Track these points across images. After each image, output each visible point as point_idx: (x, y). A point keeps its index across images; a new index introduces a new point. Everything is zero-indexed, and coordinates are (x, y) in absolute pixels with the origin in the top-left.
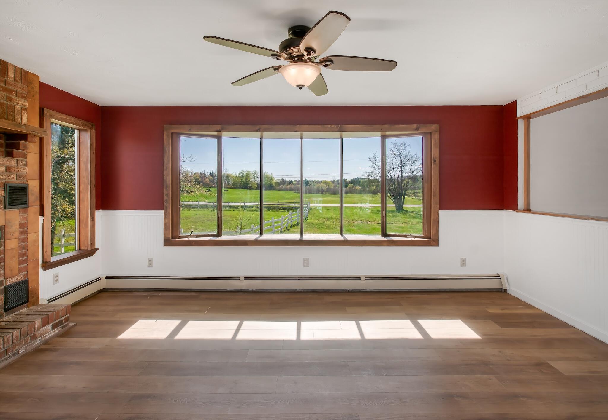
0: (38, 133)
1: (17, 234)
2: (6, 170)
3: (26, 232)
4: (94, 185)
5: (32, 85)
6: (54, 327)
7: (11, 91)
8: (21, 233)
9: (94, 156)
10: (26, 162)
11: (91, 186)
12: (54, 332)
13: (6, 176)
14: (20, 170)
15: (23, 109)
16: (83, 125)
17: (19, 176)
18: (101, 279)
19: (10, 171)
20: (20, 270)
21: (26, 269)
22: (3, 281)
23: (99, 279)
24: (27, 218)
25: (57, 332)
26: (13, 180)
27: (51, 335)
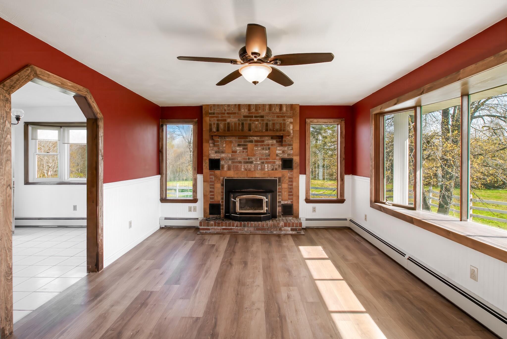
0: (285, 134)
1: (287, 182)
2: (282, 153)
3: (292, 181)
4: (344, 158)
5: (295, 110)
6: (292, 230)
7: (284, 116)
8: (290, 181)
9: (344, 140)
10: (292, 148)
11: (341, 159)
12: (292, 232)
13: (282, 155)
14: (289, 152)
15: (291, 123)
16: (334, 122)
17: (289, 155)
18: (347, 220)
19: (284, 153)
20: (289, 199)
21: (292, 199)
22: (281, 201)
23: (346, 220)
24: (292, 175)
25: (293, 233)
26: (286, 156)
27: (290, 233)
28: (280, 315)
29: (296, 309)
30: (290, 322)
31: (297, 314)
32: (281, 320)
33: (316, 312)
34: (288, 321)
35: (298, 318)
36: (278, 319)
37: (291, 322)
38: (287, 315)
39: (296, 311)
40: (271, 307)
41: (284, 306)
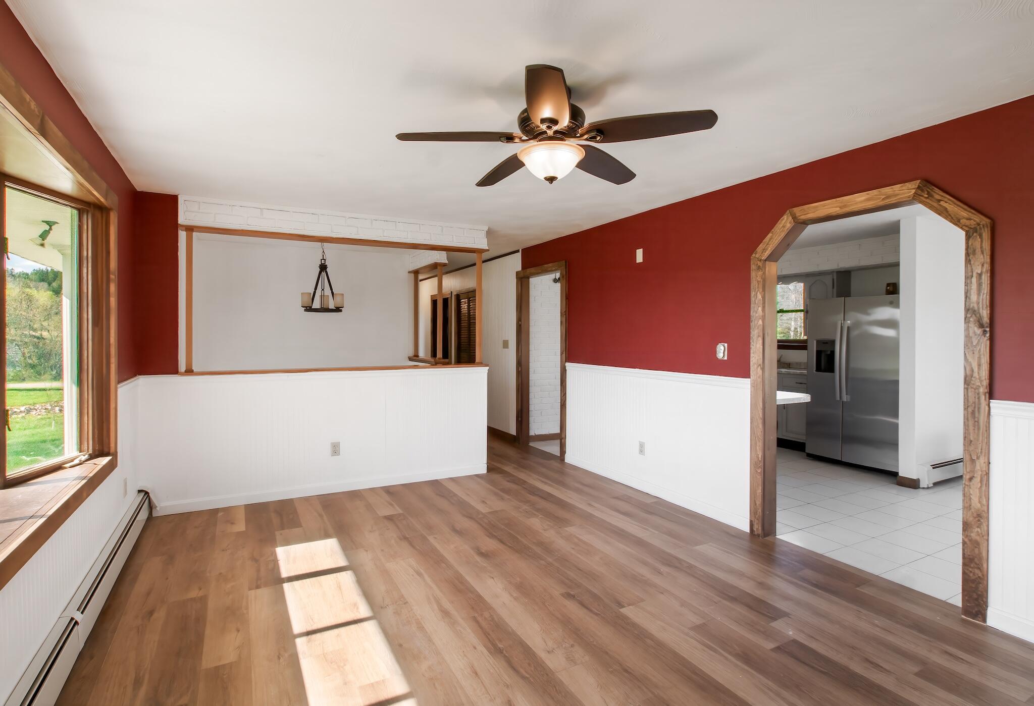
28: (502, 653)
29: (479, 678)
30: (477, 647)
31: (472, 667)
32: (494, 645)
33: (434, 685)
34: (481, 648)
35: (465, 658)
36: (500, 646)
37: (475, 648)
38: (488, 658)
39: (476, 674)
40: (529, 664)
41: (506, 677)
